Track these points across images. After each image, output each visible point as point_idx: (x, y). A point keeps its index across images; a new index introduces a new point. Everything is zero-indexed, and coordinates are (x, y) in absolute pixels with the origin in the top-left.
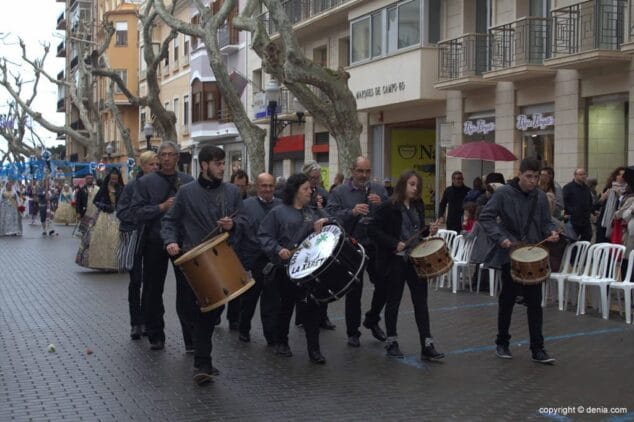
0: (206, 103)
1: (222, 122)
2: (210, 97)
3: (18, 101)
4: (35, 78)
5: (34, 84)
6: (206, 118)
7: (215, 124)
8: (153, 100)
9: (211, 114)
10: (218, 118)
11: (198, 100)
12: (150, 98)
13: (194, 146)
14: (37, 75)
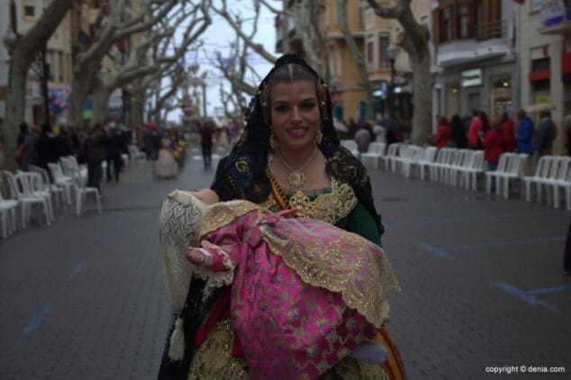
0: (459, 18)
1: (480, 39)
2: (464, 10)
3: (240, 34)
4: (254, 13)
5: (252, 21)
6: (458, 36)
7: (472, 43)
8: (403, 12)
9: (464, 32)
10: (475, 35)
11: (447, 15)
12: (399, 9)
13: (436, 74)
14: (257, 10)
